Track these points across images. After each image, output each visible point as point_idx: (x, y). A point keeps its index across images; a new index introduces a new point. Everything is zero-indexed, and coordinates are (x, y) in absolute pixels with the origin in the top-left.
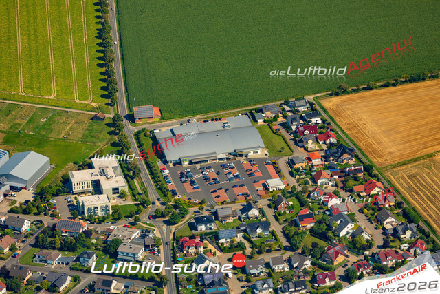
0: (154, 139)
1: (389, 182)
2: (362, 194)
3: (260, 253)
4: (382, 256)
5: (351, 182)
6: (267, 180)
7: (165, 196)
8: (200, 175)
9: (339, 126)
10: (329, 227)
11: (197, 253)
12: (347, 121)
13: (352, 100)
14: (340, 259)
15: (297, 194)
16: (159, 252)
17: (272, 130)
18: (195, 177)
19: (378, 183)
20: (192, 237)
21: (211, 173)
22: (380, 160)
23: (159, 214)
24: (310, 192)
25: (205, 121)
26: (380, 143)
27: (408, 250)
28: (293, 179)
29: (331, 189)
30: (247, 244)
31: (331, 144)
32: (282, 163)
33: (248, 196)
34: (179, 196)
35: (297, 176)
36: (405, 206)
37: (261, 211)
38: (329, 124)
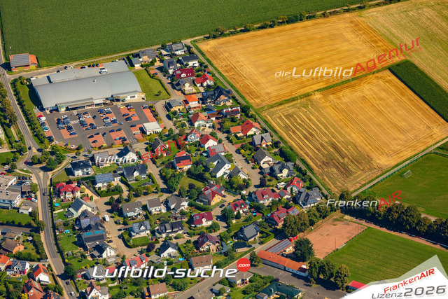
0: (31, 86)
1: (266, 122)
2: (239, 135)
3: (136, 196)
4: (259, 195)
5: (228, 124)
6: (145, 124)
7: (42, 142)
8: (77, 121)
9: (216, 69)
10: (206, 169)
11: (74, 198)
12: (225, 63)
13: (228, 42)
14: (217, 199)
15: (174, 137)
16: (36, 198)
17: (149, 75)
18: (72, 123)
19: (254, 124)
20: (69, 182)
21: (88, 119)
22: (257, 101)
23: (36, 161)
24: (188, 135)
25: (82, 68)
26: (257, 84)
27: (285, 189)
28: (171, 122)
29: (208, 131)
30: (124, 187)
31: (208, 86)
32: (159, 106)
33: (126, 140)
34: (55, 142)
35: (174, 119)
36: (282, 145)
37: (138, 154)
38: (206, 67)
